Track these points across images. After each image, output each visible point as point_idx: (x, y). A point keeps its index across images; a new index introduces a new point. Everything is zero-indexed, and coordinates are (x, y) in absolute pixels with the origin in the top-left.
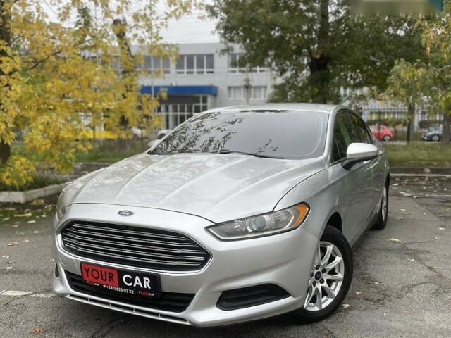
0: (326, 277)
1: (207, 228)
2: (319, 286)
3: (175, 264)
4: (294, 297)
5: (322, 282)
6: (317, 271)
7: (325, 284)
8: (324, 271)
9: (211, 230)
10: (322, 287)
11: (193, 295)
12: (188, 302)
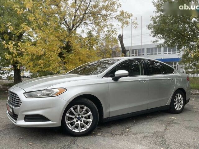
0: (83, 119)
1: (24, 93)
2: (79, 122)
3: (17, 105)
4: (52, 121)
5: (81, 121)
6: (78, 116)
7: (82, 122)
8: (82, 117)
9: (25, 94)
10: (81, 123)
11: (18, 115)
12: (17, 117)
